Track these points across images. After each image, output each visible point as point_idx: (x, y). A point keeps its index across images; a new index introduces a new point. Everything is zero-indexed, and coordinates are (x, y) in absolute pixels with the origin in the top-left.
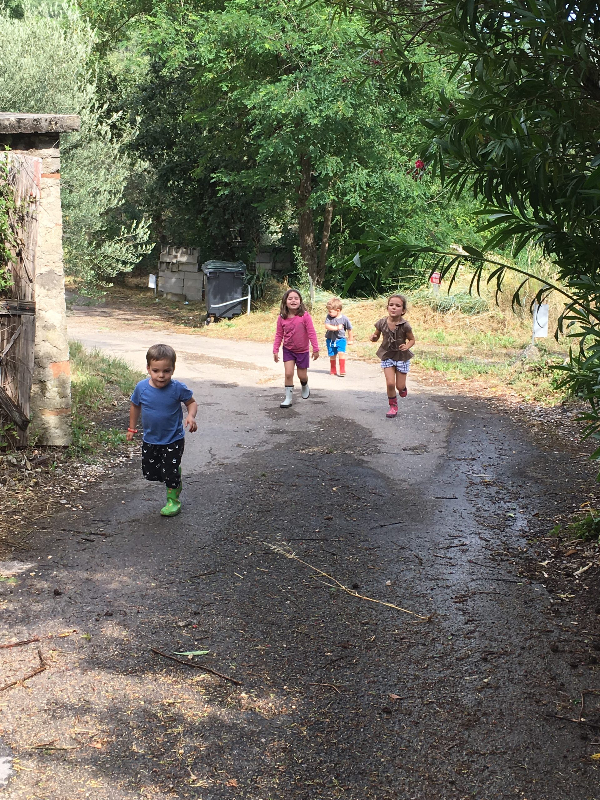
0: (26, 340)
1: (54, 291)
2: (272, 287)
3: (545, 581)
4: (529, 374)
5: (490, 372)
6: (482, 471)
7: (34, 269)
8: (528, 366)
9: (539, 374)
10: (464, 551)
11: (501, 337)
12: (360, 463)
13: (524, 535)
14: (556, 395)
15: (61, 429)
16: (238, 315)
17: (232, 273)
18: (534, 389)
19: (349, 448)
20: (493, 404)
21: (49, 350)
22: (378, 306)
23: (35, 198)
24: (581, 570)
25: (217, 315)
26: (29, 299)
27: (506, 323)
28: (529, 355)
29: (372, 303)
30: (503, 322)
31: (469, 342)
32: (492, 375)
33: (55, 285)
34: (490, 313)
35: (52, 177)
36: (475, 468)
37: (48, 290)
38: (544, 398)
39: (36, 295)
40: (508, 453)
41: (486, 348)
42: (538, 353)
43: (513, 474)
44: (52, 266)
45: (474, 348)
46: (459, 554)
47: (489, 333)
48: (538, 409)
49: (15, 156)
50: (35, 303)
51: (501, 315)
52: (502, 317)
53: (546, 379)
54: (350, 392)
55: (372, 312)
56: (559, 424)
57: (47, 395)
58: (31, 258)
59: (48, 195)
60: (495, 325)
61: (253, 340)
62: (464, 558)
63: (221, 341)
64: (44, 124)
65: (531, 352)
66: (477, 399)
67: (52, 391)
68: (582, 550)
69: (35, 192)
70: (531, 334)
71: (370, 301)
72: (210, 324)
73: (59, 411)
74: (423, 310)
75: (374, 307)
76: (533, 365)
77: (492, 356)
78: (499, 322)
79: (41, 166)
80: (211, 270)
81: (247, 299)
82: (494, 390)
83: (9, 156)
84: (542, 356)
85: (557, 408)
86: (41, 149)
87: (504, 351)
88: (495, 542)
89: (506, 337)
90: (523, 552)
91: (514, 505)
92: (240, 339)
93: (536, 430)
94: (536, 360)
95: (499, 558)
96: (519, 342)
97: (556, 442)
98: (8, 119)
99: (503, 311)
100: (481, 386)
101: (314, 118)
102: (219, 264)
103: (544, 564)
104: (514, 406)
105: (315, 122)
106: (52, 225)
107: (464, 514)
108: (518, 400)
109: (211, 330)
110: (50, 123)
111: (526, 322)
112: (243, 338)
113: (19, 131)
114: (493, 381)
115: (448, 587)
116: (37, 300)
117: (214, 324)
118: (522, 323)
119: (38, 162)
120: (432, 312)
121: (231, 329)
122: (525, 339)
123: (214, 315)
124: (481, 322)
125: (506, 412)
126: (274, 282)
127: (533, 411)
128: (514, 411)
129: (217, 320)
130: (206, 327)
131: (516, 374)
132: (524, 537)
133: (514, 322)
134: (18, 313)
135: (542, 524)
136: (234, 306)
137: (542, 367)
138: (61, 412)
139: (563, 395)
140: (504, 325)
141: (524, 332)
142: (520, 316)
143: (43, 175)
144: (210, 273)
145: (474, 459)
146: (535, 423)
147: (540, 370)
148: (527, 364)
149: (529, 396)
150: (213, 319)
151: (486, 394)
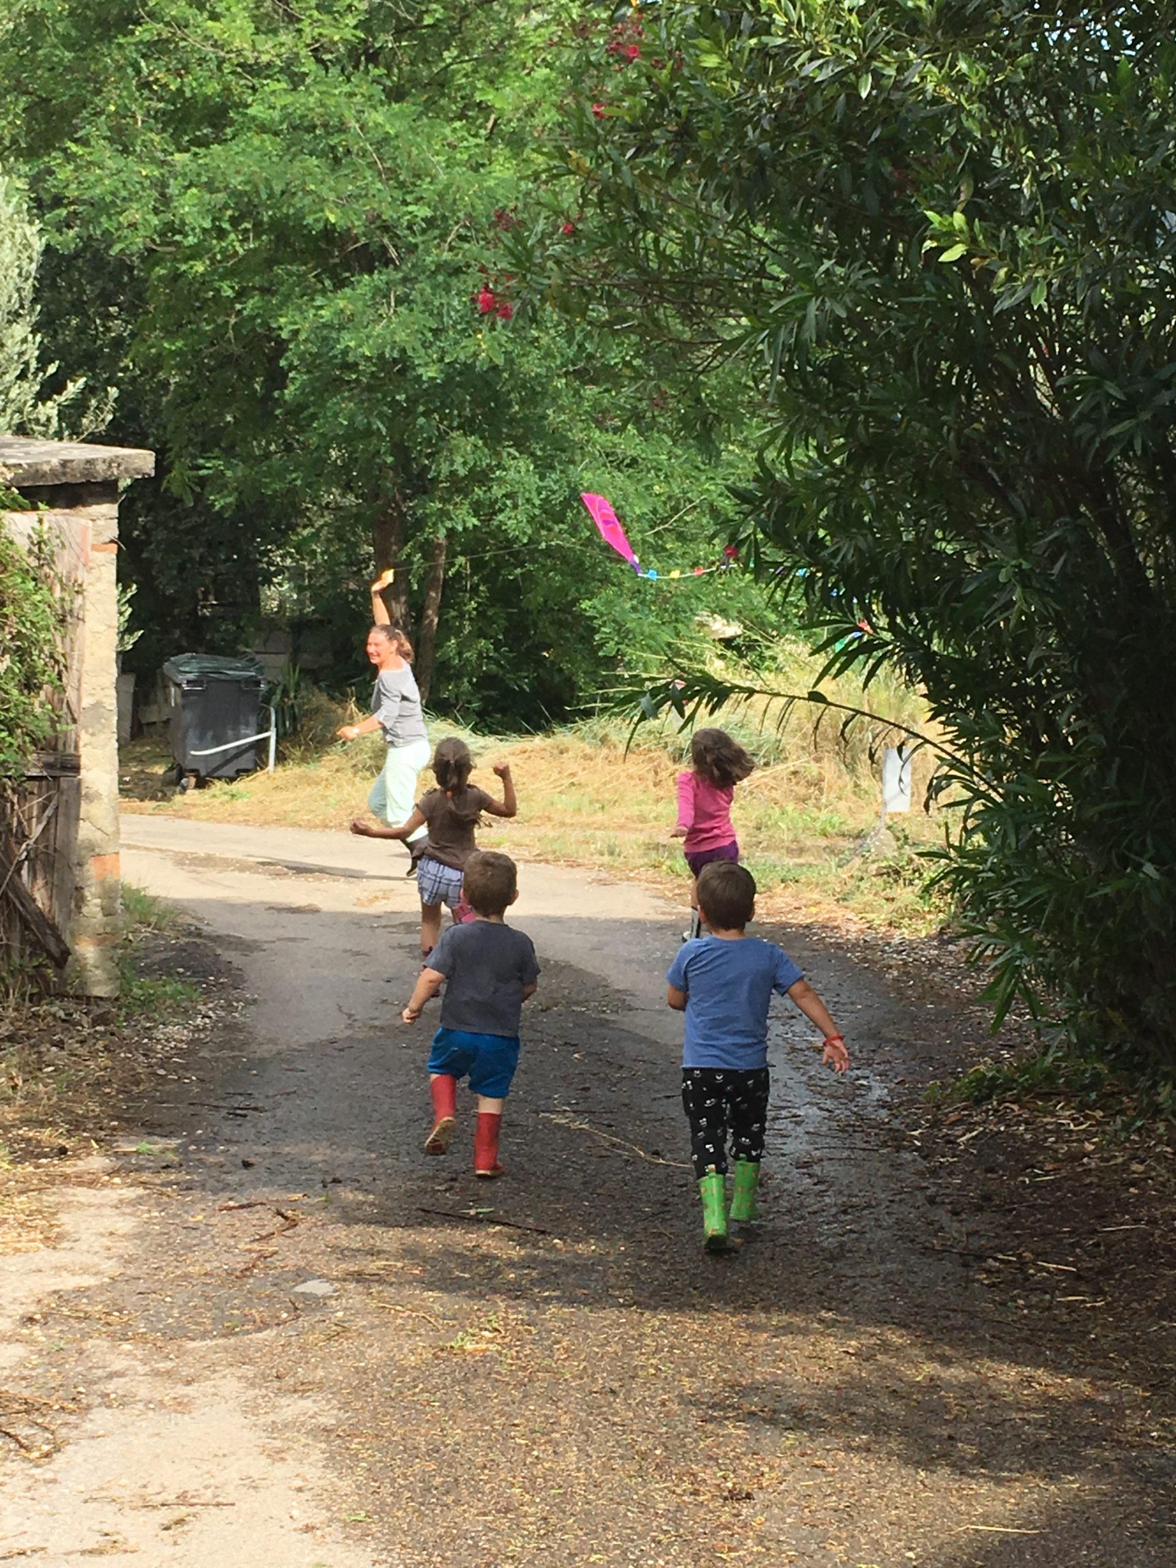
0: (67, 816)
1: (102, 736)
2: (317, 710)
3: (917, 1149)
4: (879, 881)
5: (803, 879)
6: (809, 1032)
7: (79, 700)
8: (875, 866)
9: (896, 881)
10: (798, 1124)
11: (815, 813)
12: (603, 1023)
13: (883, 1104)
14: (929, 917)
15: (104, 970)
16: (247, 772)
17: (237, 681)
18: (888, 907)
19: (577, 1003)
20: (815, 934)
21: (91, 836)
22: (556, 752)
23: (80, 585)
24: (968, 1136)
25: (203, 773)
26: (72, 751)
27: (825, 785)
28: (876, 847)
29: (543, 745)
30: (817, 783)
31: (751, 825)
32: (808, 884)
33: (104, 726)
34: (791, 766)
35: (104, 550)
36: (797, 1029)
37: (93, 735)
38: (906, 921)
39: (81, 744)
40: (850, 1007)
41: (787, 837)
42: (895, 844)
43: (860, 1037)
44: (100, 696)
45: (762, 837)
46: (791, 1126)
47: (790, 807)
48: (896, 941)
49: (53, 518)
50: (79, 757)
51: (814, 769)
52: (815, 773)
53: (910, 888)
54: (542, 919)
55: (544, 765)
56: (934, 964)
57: (85, 910)
58: (75, 684)
59: (99, 579)
60: (801, 791)
61: (295, 825)
62: (800, 1130)
63: (225, 827)
64: (101, 467)
65: (880, 840)
66: (784, 926)
67: (93, 906)
68: (970, 1115)
69: (82, 576)
70: (875, 807)
71: (538, 741)
72: (189, 792)
73: (102, 939)
74: (651, 759)
75: (547, 755)
76: (884, 864)
77: (801, 851)
78: (809, 784)
79: (91, 533)
80: (191, 676)
81: (267, 739)
82: (814, 910)
83: (45, 520)
84: (900, 848)
85: (930, 938)
86: (90, 505)
87: (823, 843)
88: (841, 1113)
89: (824, 815)
90: (884, 1123)
91: (867, 1072)
92: (266, 823)
93: (896, 973)
94: (889, 855)
95: (850, 1129)
96: (852, 825)
97: (930, 991)
98: (48, 462)
99: (818, 760)
100: (788, 905)
101: (426, 365)
102: (209, 663)
103: (915, 1133)
104: (852, 936)
105: (430, 374)
106: (103, 628)
107: (790, 1083)
108: (858, 926)
109: (194, 805)
110: (110, 466)
111: (864, 784)
112: (273, 822)
113: (64, 480)
114: (809, 895)
115: (783, 1155)
116: (83, 751)
117: (196, 792)
118: (857, 785)
119: (86, 528)
120: (670, 763)
121: (239, 803)
122: (864, 819)
123: (195, 772)
124: (772, 783)
125: (839, 946)
126: (321, 699)
127: (888, 944)
128: (853, 945)
129: (201, 784)
130: (178, 798)
131: (853, 882)
132: (883, 1107)
133: (840, 783)
134: (57, 773)
135: (910, 1093)
136: (241, 752)
137: (902, 867)
138: (105, 939)
139: (941, 916)
140: (821, 790)
141: (862, 803)
142: (853, 771)
143: (94, 548)
144: (189, 682)
145: (793, 1017)
146: (892, 963)
147: (897, 872)
148: (873, 862)
149: (879, 919)
150: (193, 780)
151: (801, 918)
